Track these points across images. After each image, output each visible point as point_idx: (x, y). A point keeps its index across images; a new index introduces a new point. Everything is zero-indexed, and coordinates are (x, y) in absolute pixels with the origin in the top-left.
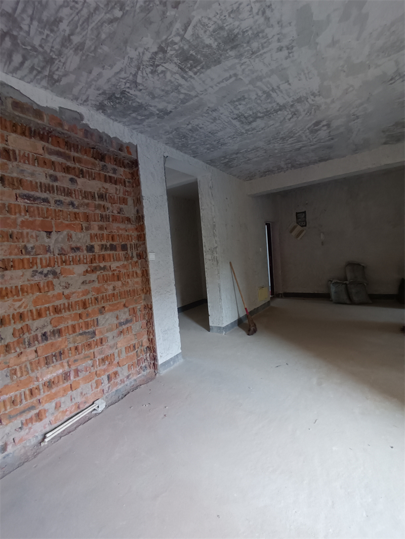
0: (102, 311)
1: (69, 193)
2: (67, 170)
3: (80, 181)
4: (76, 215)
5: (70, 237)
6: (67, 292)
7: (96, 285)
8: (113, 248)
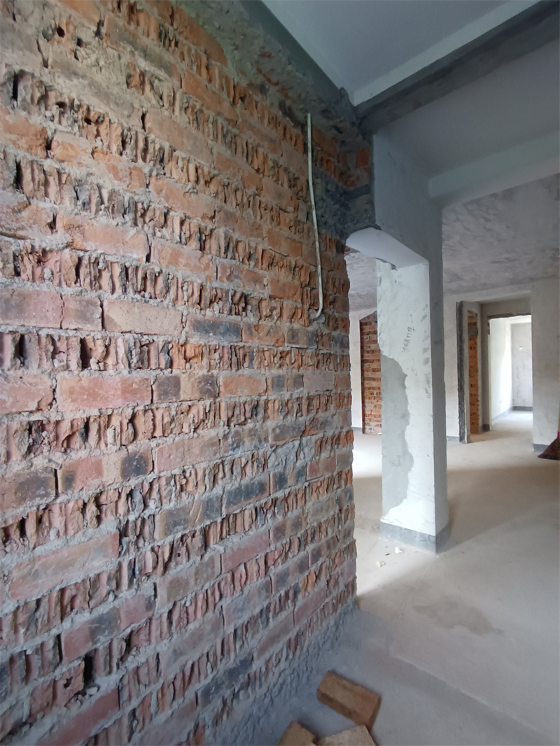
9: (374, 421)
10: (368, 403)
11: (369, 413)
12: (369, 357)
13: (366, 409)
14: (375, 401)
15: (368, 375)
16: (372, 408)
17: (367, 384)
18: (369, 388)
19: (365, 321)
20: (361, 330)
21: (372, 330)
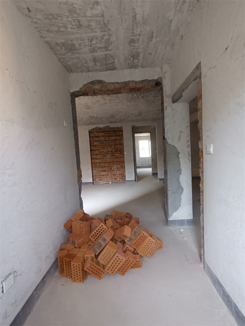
0: (113, 164)
1: (108, 141)
2: (108, 136)
3: (110, 138)
4: (109, 145)
5: (108, 149)
6: (107, 160)
7: (113, 159)
8: (117, 151)
9: (97, 178)
10: (94, 170)
11: (95, 175)
12: (93, 148)
13: (93, 173)
14: (98, 169)
15: (93, 157)
16: (97, 172)
17: (93, 161)
18: (94, 163)
19: (91, 131)
20: (90, 135)
21: (94, 136)
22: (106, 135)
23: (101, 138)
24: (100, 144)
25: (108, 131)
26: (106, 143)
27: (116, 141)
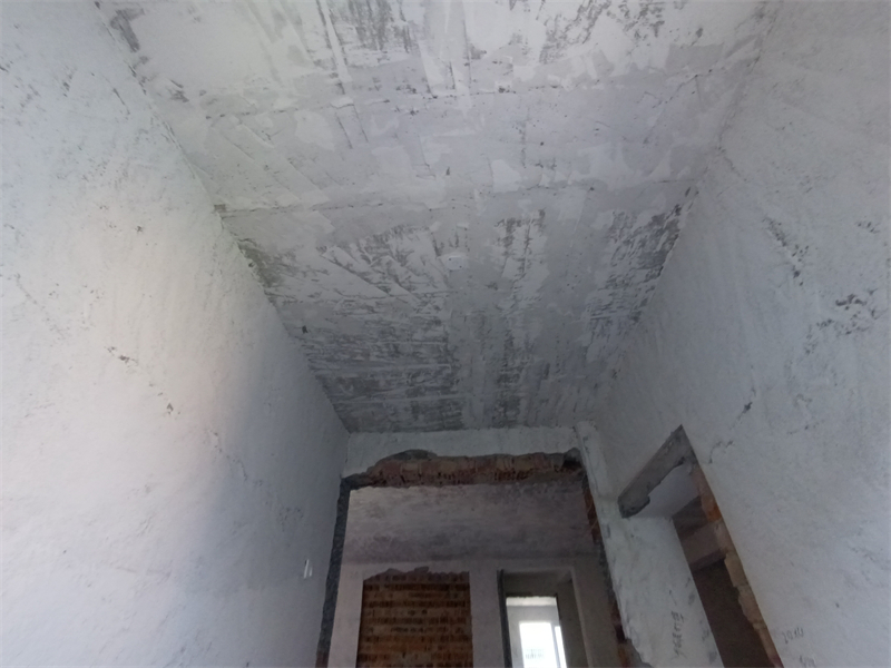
1: (421, 622)
2: (422, 604)
3: (429, 611)
4: (423, 639)
19: (371, 583)
21: (378, 600)
22: (415, 599)
23: (400, 609)
24: (394, 633)
25: (424, 587)
26: (413, 630)
27: (448, 626)
